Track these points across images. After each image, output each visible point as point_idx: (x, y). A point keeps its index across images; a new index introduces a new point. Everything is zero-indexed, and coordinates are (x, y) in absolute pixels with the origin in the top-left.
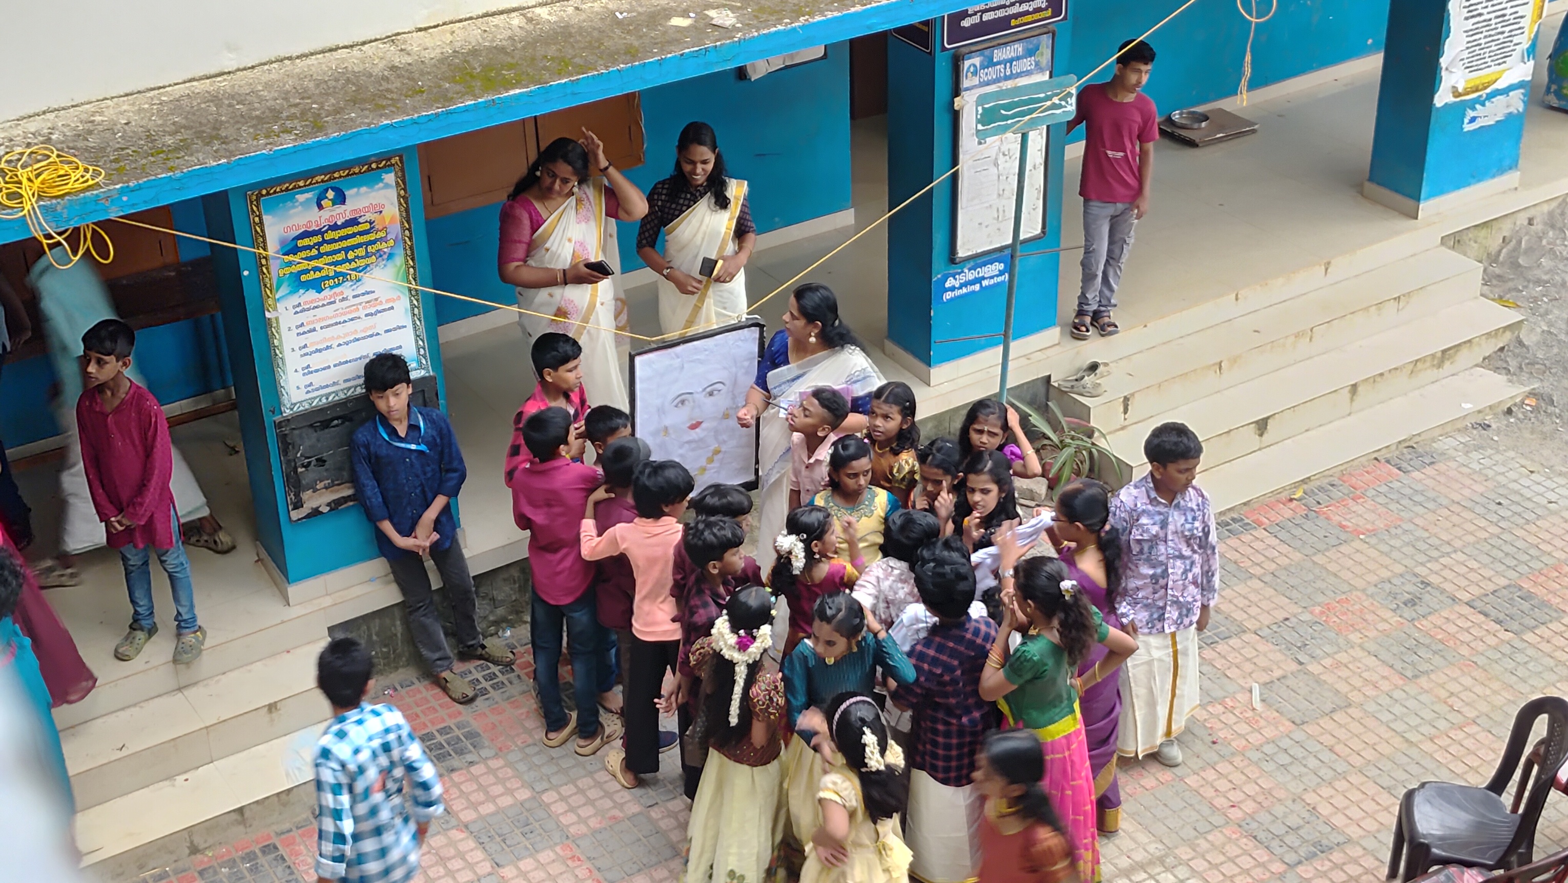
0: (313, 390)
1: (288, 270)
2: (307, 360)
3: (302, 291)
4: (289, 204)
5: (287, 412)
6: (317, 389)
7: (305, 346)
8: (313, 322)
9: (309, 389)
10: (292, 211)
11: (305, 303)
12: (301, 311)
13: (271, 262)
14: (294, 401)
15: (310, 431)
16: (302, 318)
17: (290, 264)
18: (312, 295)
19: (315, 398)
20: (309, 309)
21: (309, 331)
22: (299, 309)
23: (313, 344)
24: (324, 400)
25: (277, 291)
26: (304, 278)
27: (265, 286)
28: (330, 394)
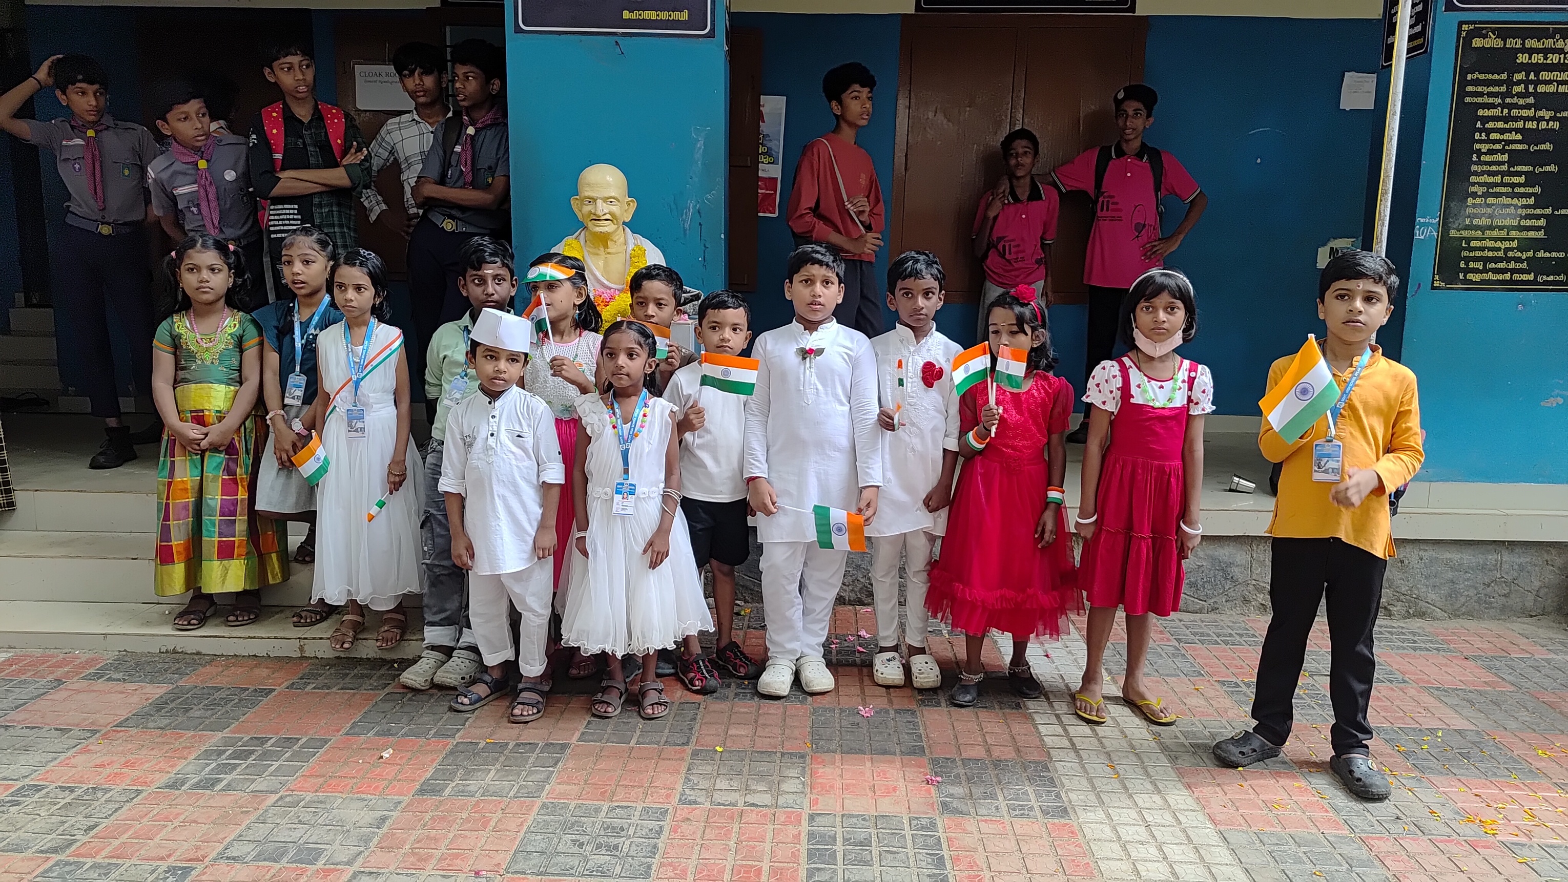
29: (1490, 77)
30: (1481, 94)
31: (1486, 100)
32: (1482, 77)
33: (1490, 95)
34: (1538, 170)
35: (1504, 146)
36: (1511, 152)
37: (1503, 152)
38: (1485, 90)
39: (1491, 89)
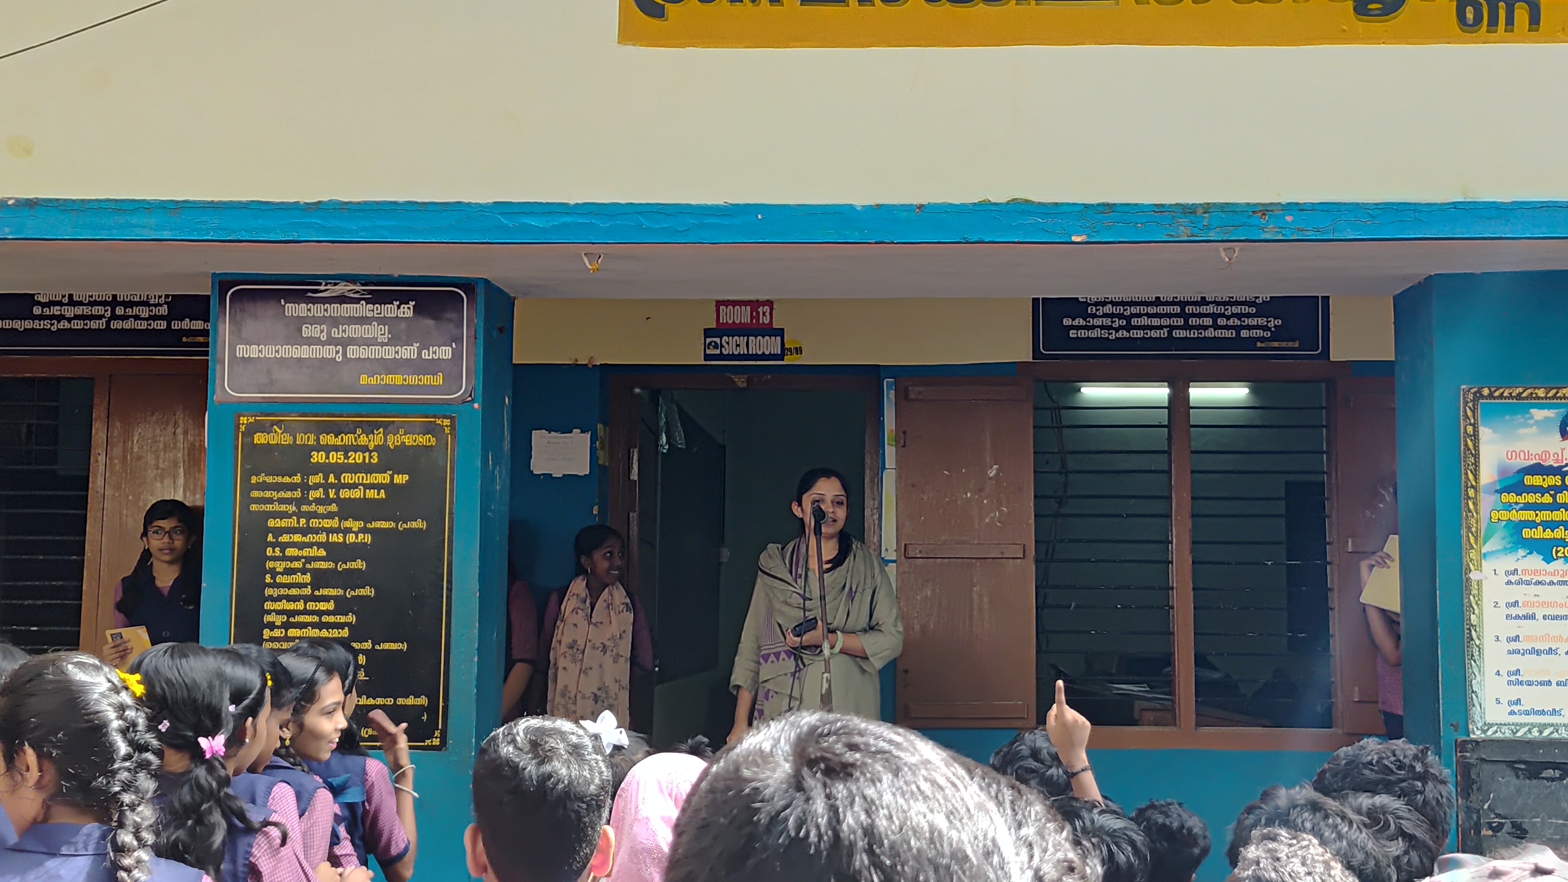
0: (1521, 713)
1: (1505, 515)
2: (1517, 662)
3: (1521, 552)
4: (1519, 419)
5: (1477, 735)
6: (1527, 713)
7: (1516, 638)
8: (1533, 605)
9: (1516, 708)
10: (1522, 431)
11: (1525, 571)
12: (1519, 583)
13: (1482, 496)
14: (1489, 720)
15: (1509, 772)
16: (1519, 593)
17: (1509, 507)
18: (1535, 562)
19: (1522, 725)
20: (1528, 583)
21: (1526, 617)
22: (1514, 578)
23: (1529, 638)
24: (1535, 733)
25: (1484, 543)
26: (1527, 533)
27: (1469, 529)
28: (1545, 726)
29: (279, 479)
30: (270, 501)
31: (276, 507)
32: (270, 479)
33: (282, 501)
34: (350, 594)
35: (304, 564)
36: (315, 573)
37: (304, 571)
38: (275, 495)
39: (283, 495)
